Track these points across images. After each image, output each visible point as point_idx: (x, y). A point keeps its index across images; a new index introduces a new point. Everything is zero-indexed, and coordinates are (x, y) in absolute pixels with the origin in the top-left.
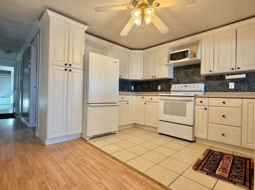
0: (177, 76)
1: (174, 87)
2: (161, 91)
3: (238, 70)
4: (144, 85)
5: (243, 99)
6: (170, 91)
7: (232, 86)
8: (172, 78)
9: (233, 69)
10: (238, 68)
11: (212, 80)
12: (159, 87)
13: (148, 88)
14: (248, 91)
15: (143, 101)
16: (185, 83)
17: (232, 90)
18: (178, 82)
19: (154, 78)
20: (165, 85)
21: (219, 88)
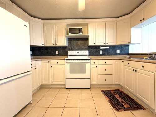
0: (71, 45)
1: (70, 52)
2: (58, 55)
3: (107, 44)
4: (42, 51)
5: (114, 60)
6: (67, 55)
7: (101, 52)
8: (67, 46)
9: (105, 44)
10: (107, 43)
11: (92, 49)
12: (57, 53)
13: (47, 53)
14: (107, 55)
15: (50, 64)
16: (76, 50)
17: (101, 55)
18: (72, 49)
19: (55, 45)
20: (61, 51)
21: (95, 53)
